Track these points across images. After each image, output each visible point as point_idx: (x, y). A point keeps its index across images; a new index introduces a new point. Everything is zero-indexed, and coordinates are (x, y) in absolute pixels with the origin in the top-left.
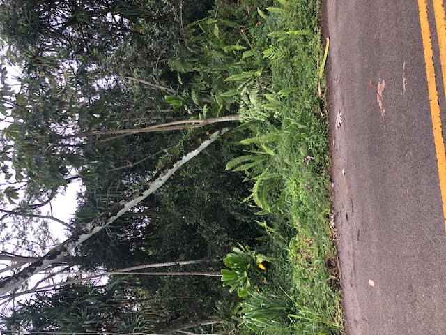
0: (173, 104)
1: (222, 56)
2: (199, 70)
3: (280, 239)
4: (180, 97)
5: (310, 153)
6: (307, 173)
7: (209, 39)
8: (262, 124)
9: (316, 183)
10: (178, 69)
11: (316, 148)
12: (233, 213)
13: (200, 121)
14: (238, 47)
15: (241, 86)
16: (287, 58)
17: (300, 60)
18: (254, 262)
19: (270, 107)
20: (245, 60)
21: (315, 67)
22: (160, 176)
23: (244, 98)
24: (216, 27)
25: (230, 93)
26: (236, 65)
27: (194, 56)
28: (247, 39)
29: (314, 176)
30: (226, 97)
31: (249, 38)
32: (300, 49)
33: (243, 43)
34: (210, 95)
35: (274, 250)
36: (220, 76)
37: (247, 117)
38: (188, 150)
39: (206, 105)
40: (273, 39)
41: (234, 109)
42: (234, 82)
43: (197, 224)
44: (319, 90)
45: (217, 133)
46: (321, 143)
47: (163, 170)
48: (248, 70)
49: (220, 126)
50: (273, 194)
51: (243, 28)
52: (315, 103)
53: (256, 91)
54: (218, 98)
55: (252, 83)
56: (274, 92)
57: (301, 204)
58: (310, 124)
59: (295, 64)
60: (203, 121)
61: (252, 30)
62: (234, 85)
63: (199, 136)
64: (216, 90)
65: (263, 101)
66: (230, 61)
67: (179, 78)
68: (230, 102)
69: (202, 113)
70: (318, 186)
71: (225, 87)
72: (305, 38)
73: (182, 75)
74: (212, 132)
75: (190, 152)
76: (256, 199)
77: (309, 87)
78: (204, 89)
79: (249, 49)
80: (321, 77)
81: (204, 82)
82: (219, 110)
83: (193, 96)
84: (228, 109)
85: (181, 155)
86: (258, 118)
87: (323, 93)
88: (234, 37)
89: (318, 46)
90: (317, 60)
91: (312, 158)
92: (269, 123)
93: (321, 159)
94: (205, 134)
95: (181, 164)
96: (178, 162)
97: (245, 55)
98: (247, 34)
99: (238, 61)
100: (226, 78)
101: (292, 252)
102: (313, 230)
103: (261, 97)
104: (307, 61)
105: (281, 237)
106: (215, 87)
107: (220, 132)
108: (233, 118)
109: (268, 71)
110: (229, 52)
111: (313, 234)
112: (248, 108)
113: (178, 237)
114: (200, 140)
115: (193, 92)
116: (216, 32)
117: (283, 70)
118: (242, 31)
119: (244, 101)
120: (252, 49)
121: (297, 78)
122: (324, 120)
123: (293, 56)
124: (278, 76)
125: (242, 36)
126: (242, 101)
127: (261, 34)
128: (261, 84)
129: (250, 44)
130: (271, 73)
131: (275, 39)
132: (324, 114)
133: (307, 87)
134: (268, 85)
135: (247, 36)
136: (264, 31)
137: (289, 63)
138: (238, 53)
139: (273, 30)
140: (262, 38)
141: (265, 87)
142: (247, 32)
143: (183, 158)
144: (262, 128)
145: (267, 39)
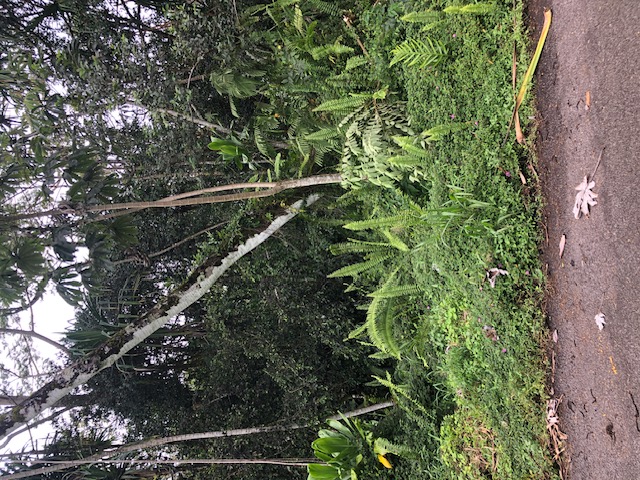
0: (224, 152)
1: (309, 65)
2: (267, 93)
3: (419, 413)
4: (236, 141)
5: (497, 262)
6: (486, 301)
7: (284, 36)
8: (384, 191)
9: (511, 326)
10: (230, 92)
11: (511, 251)
12: (326, 341)
13: (270, 185)
14: (339, 49)
15: (345, 121)
16: (440, 64)
17: (470, 67)
18: (368, 452)
19: (404, 162)
20: (351, 73)
21: (508, 79)
22: (199, 279)
23: (351, 144)
24: (298, 12)
25: (323, 133)
26: (334, 81)
27: (258, 67)
28: (354, 35)
29: (505, 308)
30: (314, 141)
31: (359, 33)
32: (470, 43)
33: (348, 41)
34: (287, 138)
35: (408, 431)
36: (305, 104)
37: (357, 179)
38: (248, 233)
39: (279, 155)
40: (410, 27)
41: (331, 162)
42: (329, 115)
43: (264, 359)
44: (518, 129)
45: (298, 204)
46: (523, 242)
47: (203, 268)
48: (357, 90)
49: (303, 192)
50: (403, 322)
51: (347, 15)
52: (507, 156)
53: (374, 130)
54: (301, 143)
55: (366, 114)
56: (411, 133)
57: (467, 355)
58: (497, 199)
59: (459, 75)
60: (273, 185)
61: (365, 18)
62: (330, 120)
63: (268, 209)
64: (298, 129)
65: (390, 150)
66: (324, 76)
67: (233, 107)
68: (322, 151)
69: (272, 168)
70: (514, 333)
71: (313, 122)
72: (482, 22)
73: (238, 102)
74: (290, 202)
75: (253, 236)
76: (374, 334)
77: (493, 121)
78: (276, 126)
79: (359, 52)
80: (522, 99)
81: (276, 115)
82: (303, 164)
83: (258, 140)
84: (319, 162)
85: (236, 242)
86: (378, 182)
87: (526, 134)
88: (330, 32)
89: (516, 35)
90: (512, 64)
91: (503, 272)
92: (398, 192)
93: (522, 277)
94: (277, 206)
95: (236, 258)
96: (231, 255)
97: (352, 63)
98: (354, 25)
99: (338, 73)
100: (315, 106)
101: (446, 445)
102: (498, 415)
103: (387, 143)
104: (485, 69)
105: (422, 408)
106: (295, 123)
107: (305, 202)
108: (328, 180)
109: (399, 91)
110: (322, 59)
111: (496, 423)
112: (358, 163)
113: (234, 374)
114: (269, 215)
115: (257, 132)
116: (298, 22)
117: (431, 88)
118: (345, 20)
119: (350, 150)
120: (365, 52)
121: (462, 104)
122: (531, 193)
123: (453, 60)
124: (420, 100)
125: (346, 29)
126: (346, 150)
127: (383, 22)
128: (385, 116)
129: (360, 44)
130: (404, 95)
131: (414, 27)
132: (529, 180)
133: (487, 122)
134: (399, 118)
135: (354, 29)
136: (390, 14)
137: (445, 75)
138: (338, 60)
139: (409, 11)
140: (387, 29)
141: (393, 123)
142: (355, 22)
143: (239, 248)
144: (384, 200)
145: (397, 29)
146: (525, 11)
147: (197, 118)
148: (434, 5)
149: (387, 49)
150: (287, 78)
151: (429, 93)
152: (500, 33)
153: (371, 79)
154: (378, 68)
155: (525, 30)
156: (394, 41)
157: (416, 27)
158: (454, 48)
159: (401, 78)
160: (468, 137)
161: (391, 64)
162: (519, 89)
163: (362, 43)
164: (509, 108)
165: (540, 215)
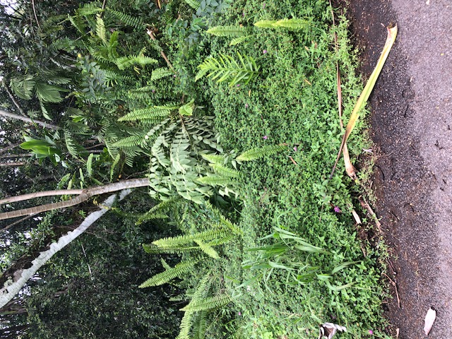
1: (115, 75)
11: (350, 304)
14: (143, 60)
15: (151, 133)
16: (251, 81)
17: (283, 87)
19: (215, 181)
20: (156, 83)
22: (6, 284)
23: (158, 155)
24: (100, 21)
25: (131, 140)
26: (139, 92)
27: (63, 74)
28: (157, 47)
31: (163, 46)
32: (283, 60)
33: (152, 53)
39: (91, 155)
40: (215, 41)
41: (139, 165)
44: (346, 159)
46: (364, 295)
47: (11, 271)
48: (163, 102)
51: (150, 29)
54: (110, 146)
55: (172, 127)
58: (326, 238)
59: (270, 94)
60: (79, 192)
61: (168, 32)
62: (137, 127)
63: (81, 206)
66: (130, 85)
67: (44, 110)
69: (84, 168)
71: (123, 130)
72: (295, 38)
75: (65, 233)
77: (315, 148)
79: (163, 64)
80: (353, 128)
82: (114, 164)
83: (68, 142)
85: (48, 240)
87: (357, 167)
88: (134, 43)
91: (340, 328)
92: (208, 205)
94: (90, 203)
95: (49, 257)
96: (42, 254)
97: (156, 74)
98: (158, 38)
99: (144, 84)
103: (196, 159)
107: (118, 197)
108: (137, 184)
110: (127, 69)
112: (167, 174)
114: (82, 213)
115: (67, 134)
116: (101, 32)
117: (239, 106)
118: (149, 33)
119: (157, 161)
120: (169, 64)
121: (275, 126)
122: (369, 238)
123: (264, 78)
124: (228, 118)
125: (149, 41)
126: (153, 160)
127: (187, 36)
128: (192, 130)
129: (164, 56)
130: (210, 109)
131: (218, 42)
132: (365, 220)
133: (307, 148)
134: (206, 133)
135: (158, 41)
136: (193, 29)
137: (256, 93)
138: (143, 71)
139: (214, 25)
140: (191, 42)
141: (200, 138)
142: (159, 35)
143: (51, 246)
144: (193, 210)
145: (202, 43)
146: (350, 28)
147: (20, 114)
148: (240, 20)
149: (191, 62)
150: (88, 87)
151: (237, 111)
152: (319, 51)
153: (175, 92)
154: (183, 81)
155: (353, 49)
156: (198, 55)
157: (221, 42)
158: (264, 65)
159: (206, 93)
160: (284, 161)
161: (197, 78)
162: (348, 116)
163: (166, 55)
164: (335, 136)
165: (384, 266)
